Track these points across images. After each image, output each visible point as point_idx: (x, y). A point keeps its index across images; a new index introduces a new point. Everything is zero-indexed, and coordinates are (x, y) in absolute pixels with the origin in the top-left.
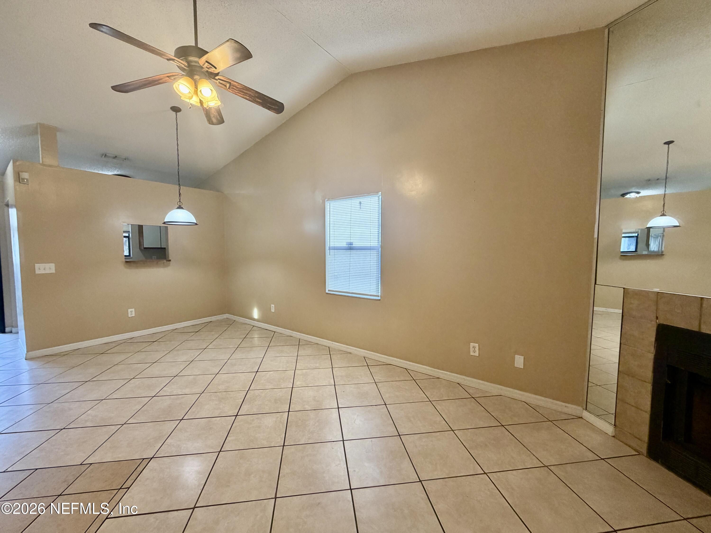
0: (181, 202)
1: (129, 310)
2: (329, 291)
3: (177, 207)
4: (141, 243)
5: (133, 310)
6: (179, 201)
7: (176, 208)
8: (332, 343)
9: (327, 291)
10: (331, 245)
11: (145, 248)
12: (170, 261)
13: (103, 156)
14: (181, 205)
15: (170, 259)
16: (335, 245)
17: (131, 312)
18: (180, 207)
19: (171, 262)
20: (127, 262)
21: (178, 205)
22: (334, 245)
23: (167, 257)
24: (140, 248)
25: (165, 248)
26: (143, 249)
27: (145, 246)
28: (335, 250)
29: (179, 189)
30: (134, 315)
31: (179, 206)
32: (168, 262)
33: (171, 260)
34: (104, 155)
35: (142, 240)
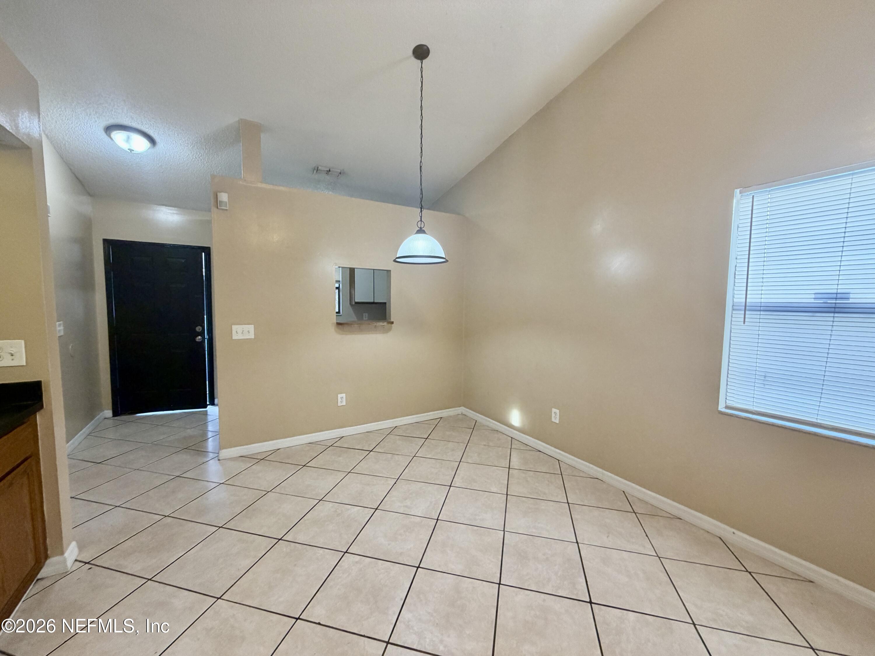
0: (423, 222)
1: (340, 396)
2: (727, 407)
3: (416, 231)
4: (351, 296)
5: (344, 395)
6: (420, 220)
7: (415, 233)
8: (734, 533)
9: (721, 407)
10: (748, 300)
11: (356, 303)
12: (392, 323)
13: (315, 171)
14: (422, 227)
15: (392, 320)
16: (763, 300)
17: (342, 399)
18: (421, 231)
19: (393, 325)
20: (338, 324)
21: (418, 227)
22: (759, 301)
23: (387, 316)
24: (350, 304)
25: (385, 303)
26: (354, 303)
27: (356, 301)
28: (762, 313)
29: (421, 199)
30: (344, 403)
31: (419, 229)
32: (390, 325)
33: (394, 323)
34: (316, 168)
35: (354, 292)
